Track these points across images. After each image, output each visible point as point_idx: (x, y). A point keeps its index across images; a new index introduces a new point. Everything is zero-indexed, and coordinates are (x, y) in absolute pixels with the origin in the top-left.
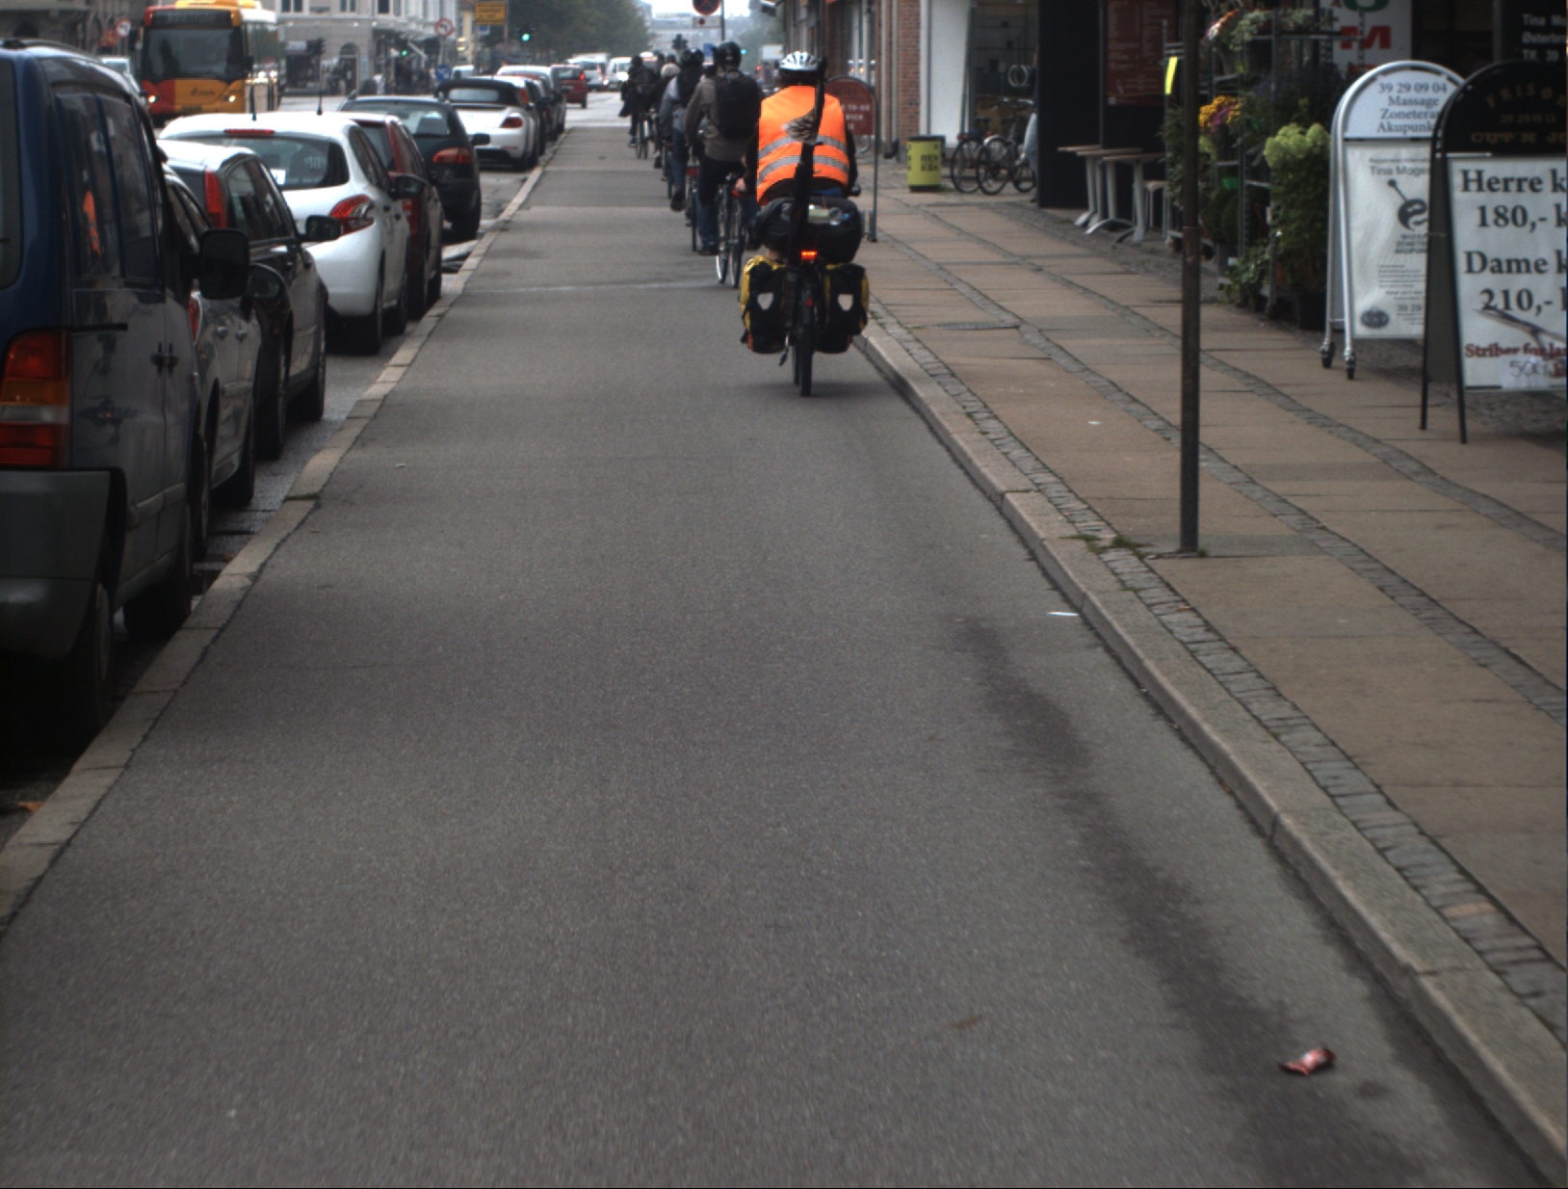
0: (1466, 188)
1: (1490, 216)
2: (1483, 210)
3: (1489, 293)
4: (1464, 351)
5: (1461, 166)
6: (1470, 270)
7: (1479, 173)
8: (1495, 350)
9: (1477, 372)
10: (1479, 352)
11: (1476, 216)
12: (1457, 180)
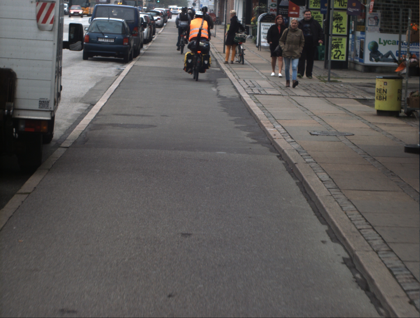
0: (262, 26)
1: (265, 29)
2: (264, 28)
3: (264, 36)
4: (261, 42)
5: (262, 24)
6: (262, 34)
7: (264, 24)
8: (264, 42)
9: (262, 44)
10: (263, 42)
11: (263, 29)
12: (261, 25)
